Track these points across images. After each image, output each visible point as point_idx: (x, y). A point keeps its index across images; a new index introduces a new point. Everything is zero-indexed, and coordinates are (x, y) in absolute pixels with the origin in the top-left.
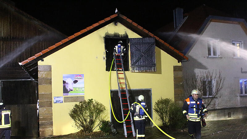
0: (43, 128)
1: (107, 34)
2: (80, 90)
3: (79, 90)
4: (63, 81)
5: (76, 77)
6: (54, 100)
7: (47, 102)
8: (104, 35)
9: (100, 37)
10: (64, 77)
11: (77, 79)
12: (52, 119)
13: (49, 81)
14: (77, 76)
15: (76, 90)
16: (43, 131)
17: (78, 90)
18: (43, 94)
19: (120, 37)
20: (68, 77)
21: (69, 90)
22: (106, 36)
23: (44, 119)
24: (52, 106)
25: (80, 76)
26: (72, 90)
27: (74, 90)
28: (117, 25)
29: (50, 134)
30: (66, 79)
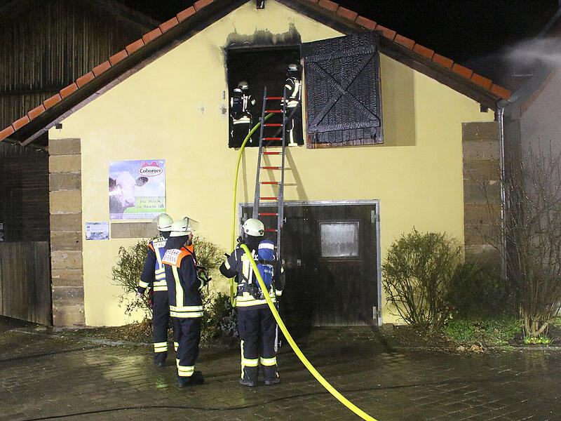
0: (61, 304)
1: (232, 38)
2: (154, 204)
3: (151, 204)
4: (111, 180)
5: (145, 169)
6: (86, 232)
7: (70, 236)
8: (223, 42)
9: (213, 48)
10: (112, 170)
11: (145, 175)
12: (81, 282)
13: (74, 181)
14: (146, 165)
15: (142, 204)
16: (61, 314)
17: (148, 204)
18: (60, 215)
19: (275, 41)
20: (122, 168)
21: (123, 206)
22: (230, 44)
23: (62, 281)
24: (81, 248)
25: (154, 164)
26: (132, 205)
27: (137, 203)
28: (263, 8)
29: (77, 320)
30: (116, 173)
